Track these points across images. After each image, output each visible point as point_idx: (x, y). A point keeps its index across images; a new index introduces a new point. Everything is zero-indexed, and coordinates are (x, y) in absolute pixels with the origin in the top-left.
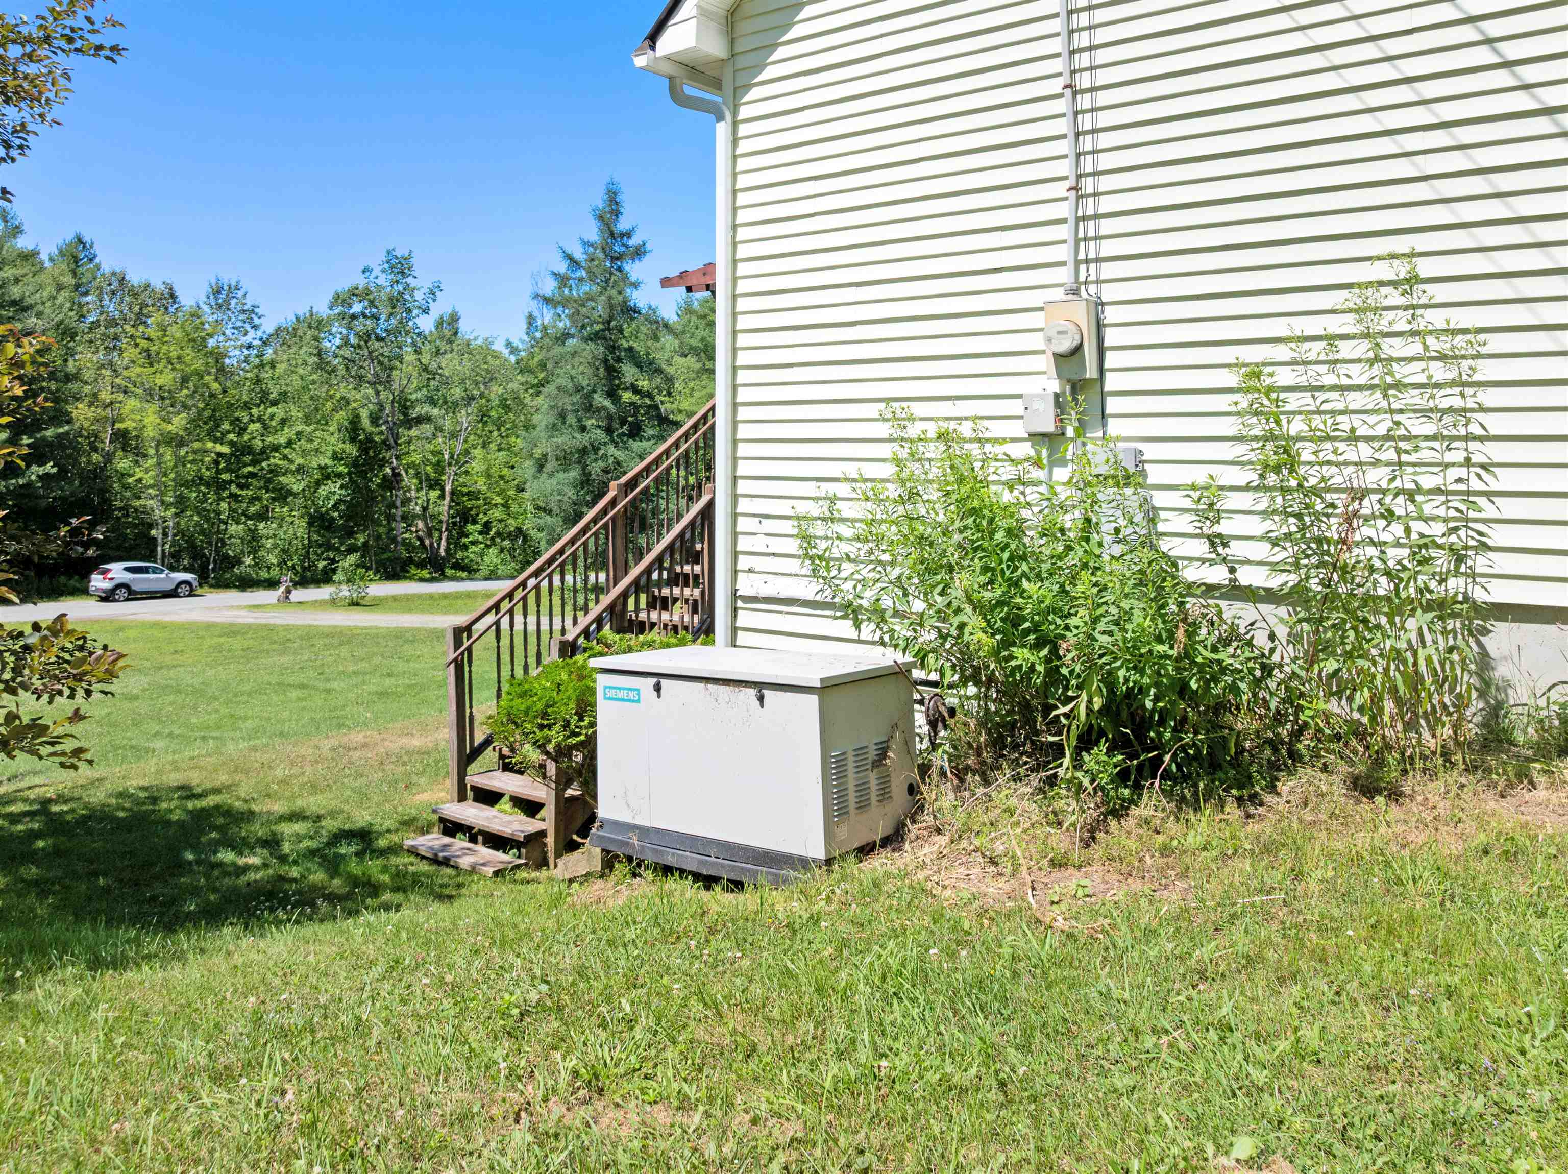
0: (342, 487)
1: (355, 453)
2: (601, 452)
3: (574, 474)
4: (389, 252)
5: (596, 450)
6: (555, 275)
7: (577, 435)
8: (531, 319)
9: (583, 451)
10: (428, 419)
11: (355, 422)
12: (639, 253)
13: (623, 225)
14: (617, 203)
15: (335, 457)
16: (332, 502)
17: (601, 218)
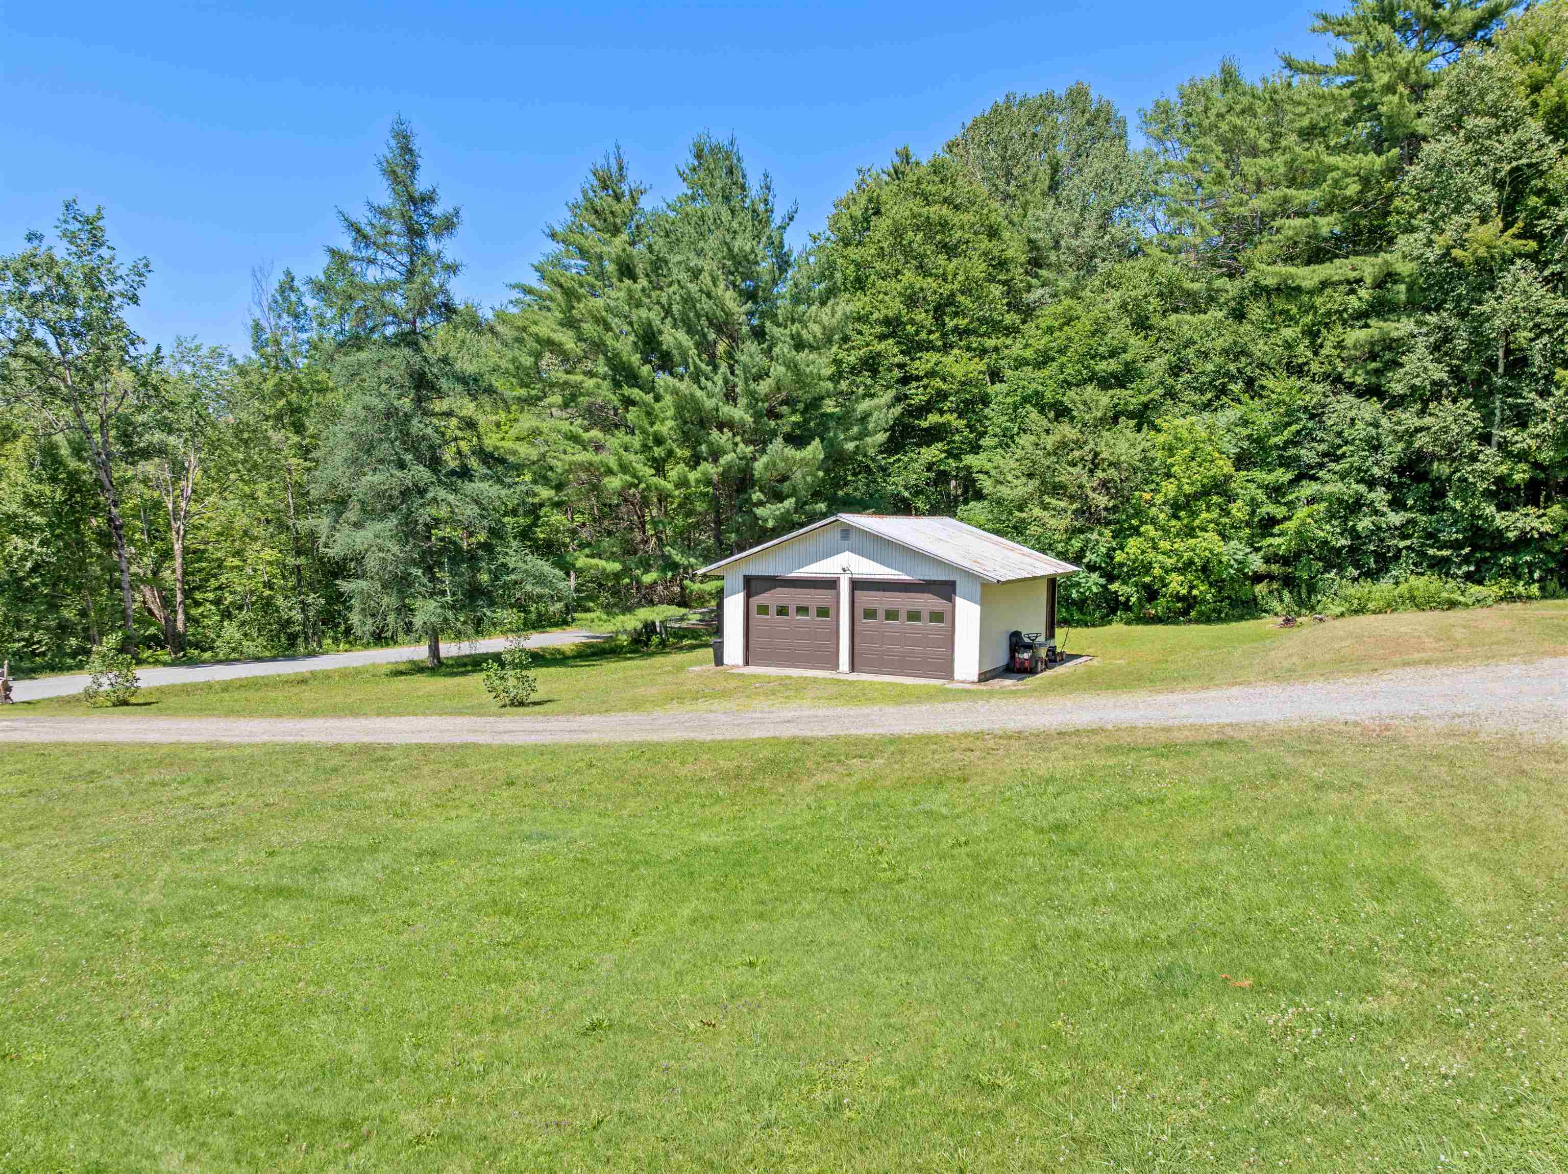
0: (42, 543)
1: (59, 496)
2: (430, 495)
3: (393, 521)
4: (67, 207)
5: (422, 492)
6: (333, 252)
7: (395, 472)
8: (258, 329)
9: (405, 494)
10: (161, 451)
11: (50, 453)
12: (448, 225)
13: (422, 185)
14: (410, 151)
15: (29, 502)
16: (29, 565)
17: (392, 174)
